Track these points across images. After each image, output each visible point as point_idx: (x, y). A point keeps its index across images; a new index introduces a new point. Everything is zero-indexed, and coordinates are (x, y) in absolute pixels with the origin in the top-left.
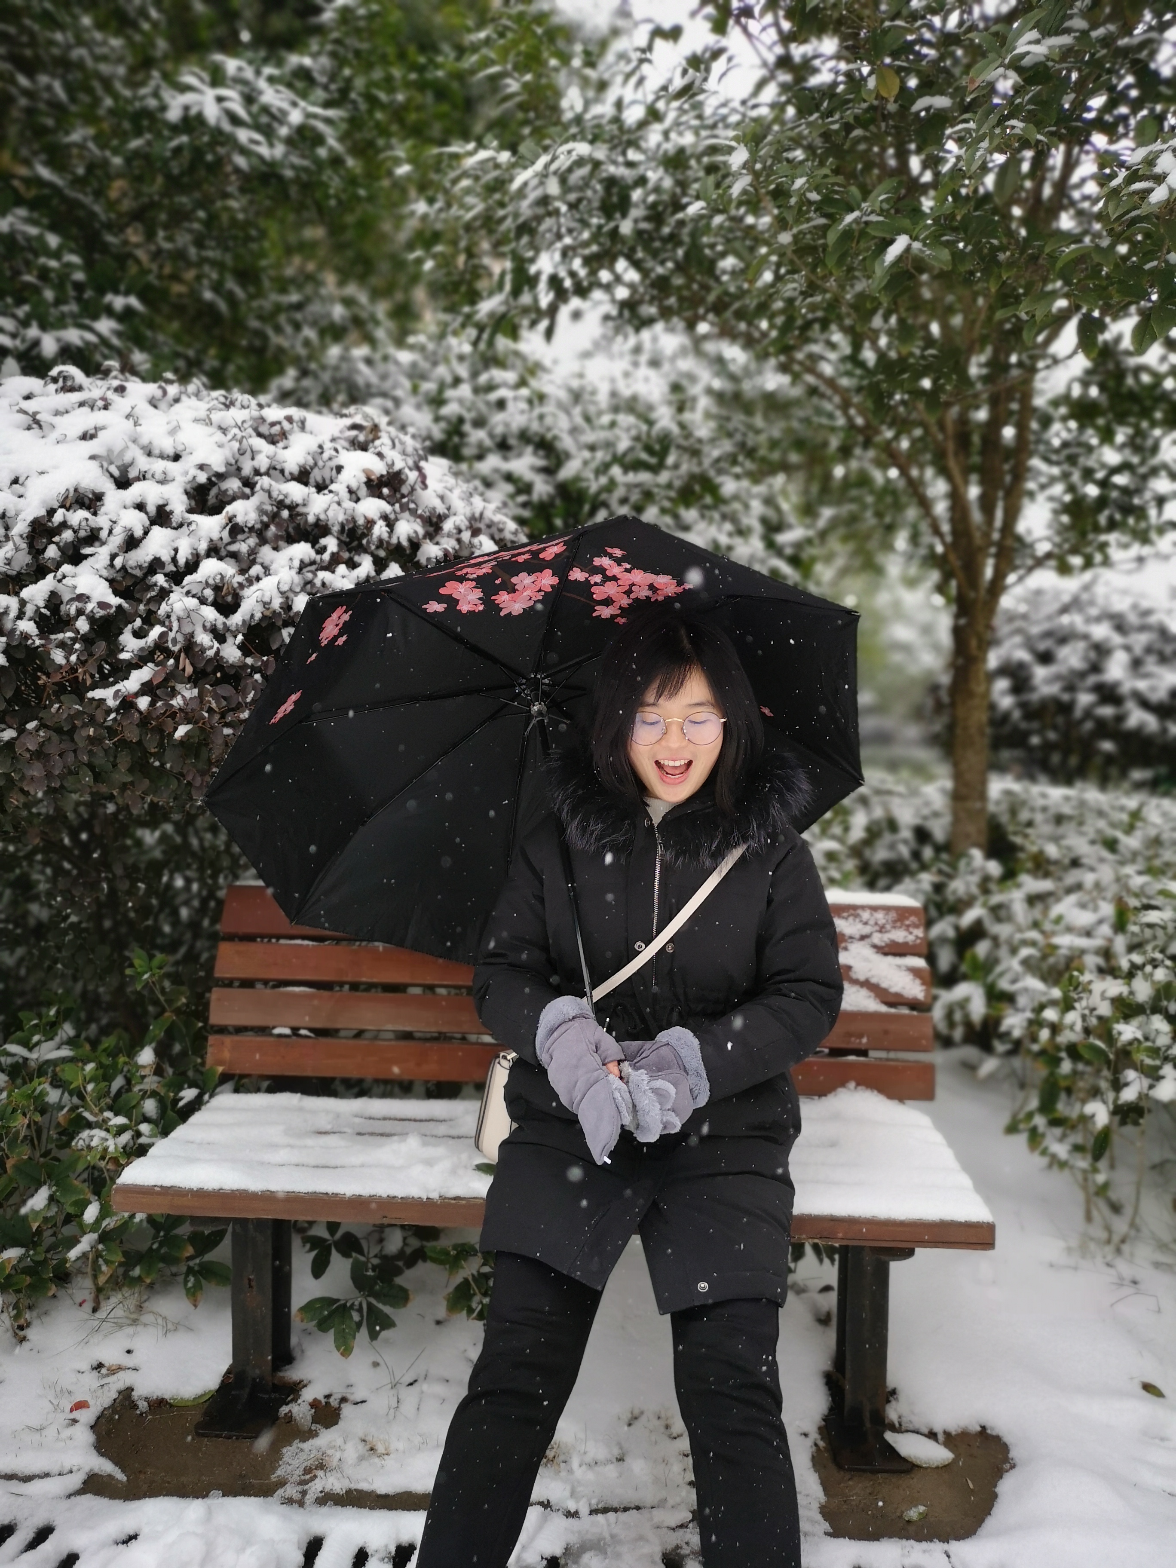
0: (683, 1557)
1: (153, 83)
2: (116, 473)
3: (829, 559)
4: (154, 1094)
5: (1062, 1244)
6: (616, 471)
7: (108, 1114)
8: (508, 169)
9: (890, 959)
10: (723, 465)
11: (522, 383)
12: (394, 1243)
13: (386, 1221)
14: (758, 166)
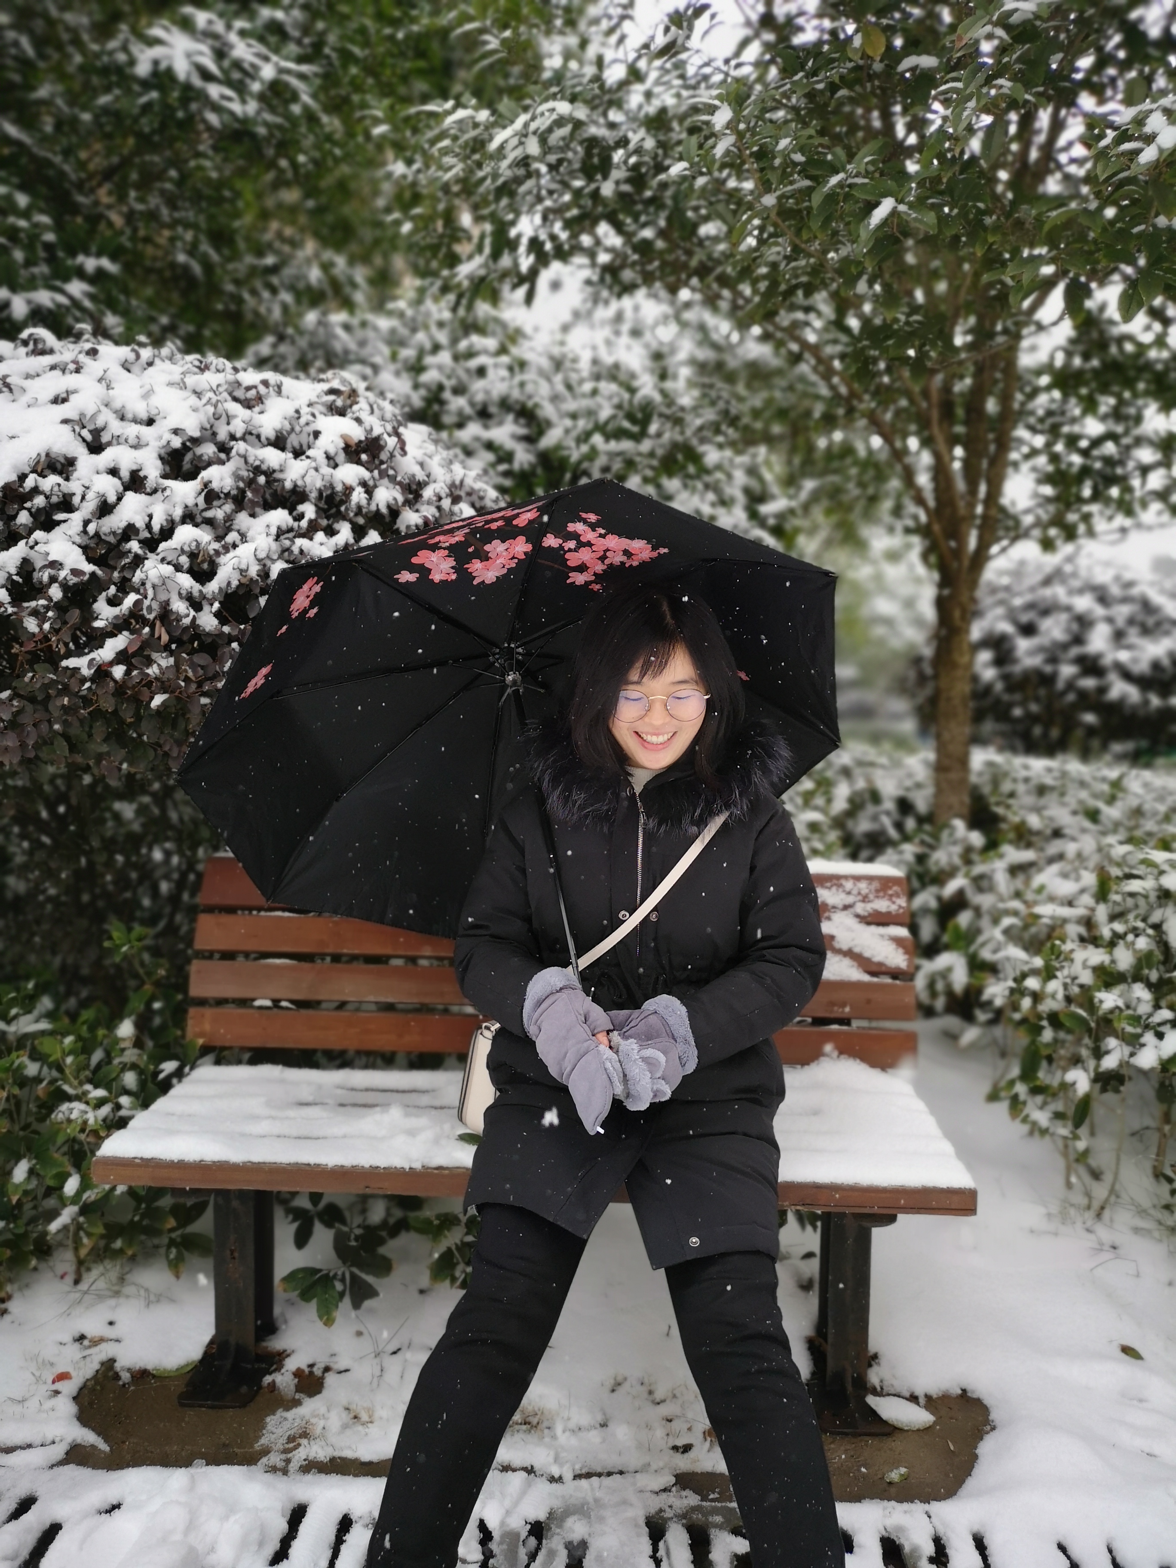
0: (666, 1520)
1: (121, 37)
2: (89, 437)
3: (812, 531)
4: (134, 1067)
5: (1042, 1210)
6: (597, 439)
7: (88, 1087)
8: (487, 128)
9: (874, 929)
10: (707, 433)
11: (503, 350)
12: (377, 1214)
13: (368, 1191)
14: (742, 126)
